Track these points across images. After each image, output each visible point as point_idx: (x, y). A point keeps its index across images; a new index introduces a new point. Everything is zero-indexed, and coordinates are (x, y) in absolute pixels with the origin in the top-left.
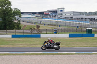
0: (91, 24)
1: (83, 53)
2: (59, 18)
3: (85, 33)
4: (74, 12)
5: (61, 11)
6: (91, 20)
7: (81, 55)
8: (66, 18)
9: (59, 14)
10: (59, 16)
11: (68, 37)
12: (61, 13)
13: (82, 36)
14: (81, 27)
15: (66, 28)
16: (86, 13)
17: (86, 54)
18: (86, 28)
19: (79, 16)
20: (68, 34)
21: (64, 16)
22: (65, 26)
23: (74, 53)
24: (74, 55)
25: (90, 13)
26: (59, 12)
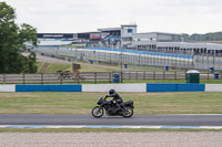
0: (197, 61)
1: (179, 127)
2: (125, 46)
3: (184, 82)
4: (158, 34)
5: (130, 31)
6: (197, 51)
7: (172, 134)
8: (140, 48)
9: (125, 39)
10: (124, 43)
11: (145, 90)
12: (130, 35)
13: (177, 88)
14: (173, 68)
15: (141, 71)
16: (185, 37)
17: (187, 130)
18: (187, 70)
19: (169, 44)
20: (145, 85)
21: (135, 43)
22: (138, 65)
23: (159, 127)
24: (157, 133)
25: (196, 37)
26: (125, 34)
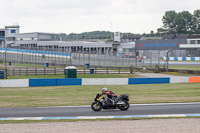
0: (74, 58)
1: (59, 118)
2: (9, 46)
3: (63, 77)
4: (39, 34)
5: (13, 31)
6: (74, 49)
7: (53, 124)
8: (23, 47)
9: (9, 39)
10: (8, 42)
11: (28, 85)
12: (13, 35)
13: (56, 83)
14: (53, 65)
15: (24, 68)
16: (63, 36)
17: (65, 121)
18: (65, 66)
19: (48, 43)
20: (28, 80)
21: (18, 42)
22: (21, 63)
23: (40, 118)
24: (39, 124)
25: (72, 37)
26: (8, 34)
